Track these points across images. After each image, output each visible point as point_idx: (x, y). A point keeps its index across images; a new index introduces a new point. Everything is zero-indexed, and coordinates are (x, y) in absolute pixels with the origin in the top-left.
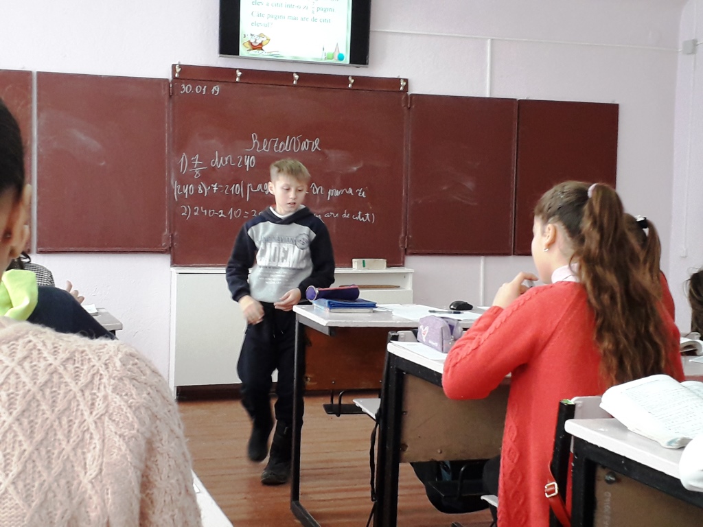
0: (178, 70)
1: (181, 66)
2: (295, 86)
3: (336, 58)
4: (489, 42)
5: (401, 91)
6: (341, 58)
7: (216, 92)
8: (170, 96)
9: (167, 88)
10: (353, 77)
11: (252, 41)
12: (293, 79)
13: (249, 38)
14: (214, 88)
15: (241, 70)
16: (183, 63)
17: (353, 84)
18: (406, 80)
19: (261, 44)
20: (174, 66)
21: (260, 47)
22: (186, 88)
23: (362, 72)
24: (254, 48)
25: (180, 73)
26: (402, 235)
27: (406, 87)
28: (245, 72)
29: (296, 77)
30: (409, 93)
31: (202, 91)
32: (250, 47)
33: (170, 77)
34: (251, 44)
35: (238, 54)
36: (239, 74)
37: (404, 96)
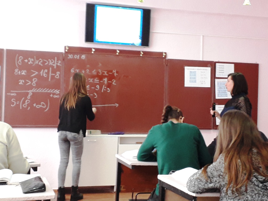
2: (117, 55)
4: (202, 37)
5: (163, 58)
7: (83, 58)
8: (63, 60)
9: (62, 56)
10: (143, 52)
16: (69, 45)
17: (143, 55)
18: (165, 53)
20: (65, 47)
22: (70, 56)
23: (146, 49)
25: (68, 50)
29: (118, 51)
30: (167, 58)
31: (77, 57)
33: (63, 52)
35: (93, 42)
36: (93, 50)
37: (164, 60)
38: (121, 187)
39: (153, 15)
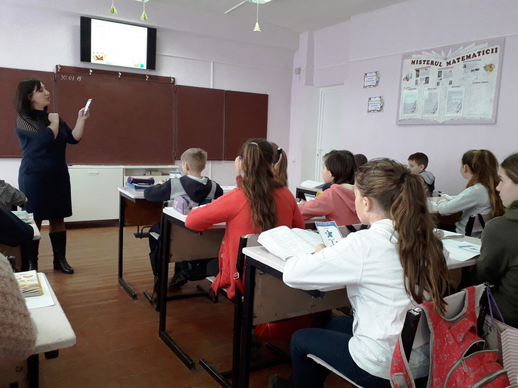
0: (59, 68)
1: (60, 66)
2: (119, 78)
3: (140, 65)
4: (212, 63)
5: (171, 84)
6: (142, 66)
7: (79, 80)
8: (55, 81)
9: (53, 76)
10: (148, 75)
11: (98, 56)
12: (118, 75)
13: (96, 54)
14: (78, 77)
15: (92, 69)
16: (62, 65)
17: (148, 79)
18: (174, 78)
19: (102, 57)
20: (57, 66)
21: (101, 59)
22: (63, 77)
23: (152, 73)
24: (98, 59)
25: (60, 69)
26: (173, 151)
27: (174, 81)
28: (95, 71)
29: (120, 74)
30: (175, 84)
31: (72, 79)
32: (96, 59)
33: (55, 72)
34: (97, 57)
35: (90, 62)
36: (91, 71)
37: (173, 86)
38: (125, 221)
39: (158, 35)
